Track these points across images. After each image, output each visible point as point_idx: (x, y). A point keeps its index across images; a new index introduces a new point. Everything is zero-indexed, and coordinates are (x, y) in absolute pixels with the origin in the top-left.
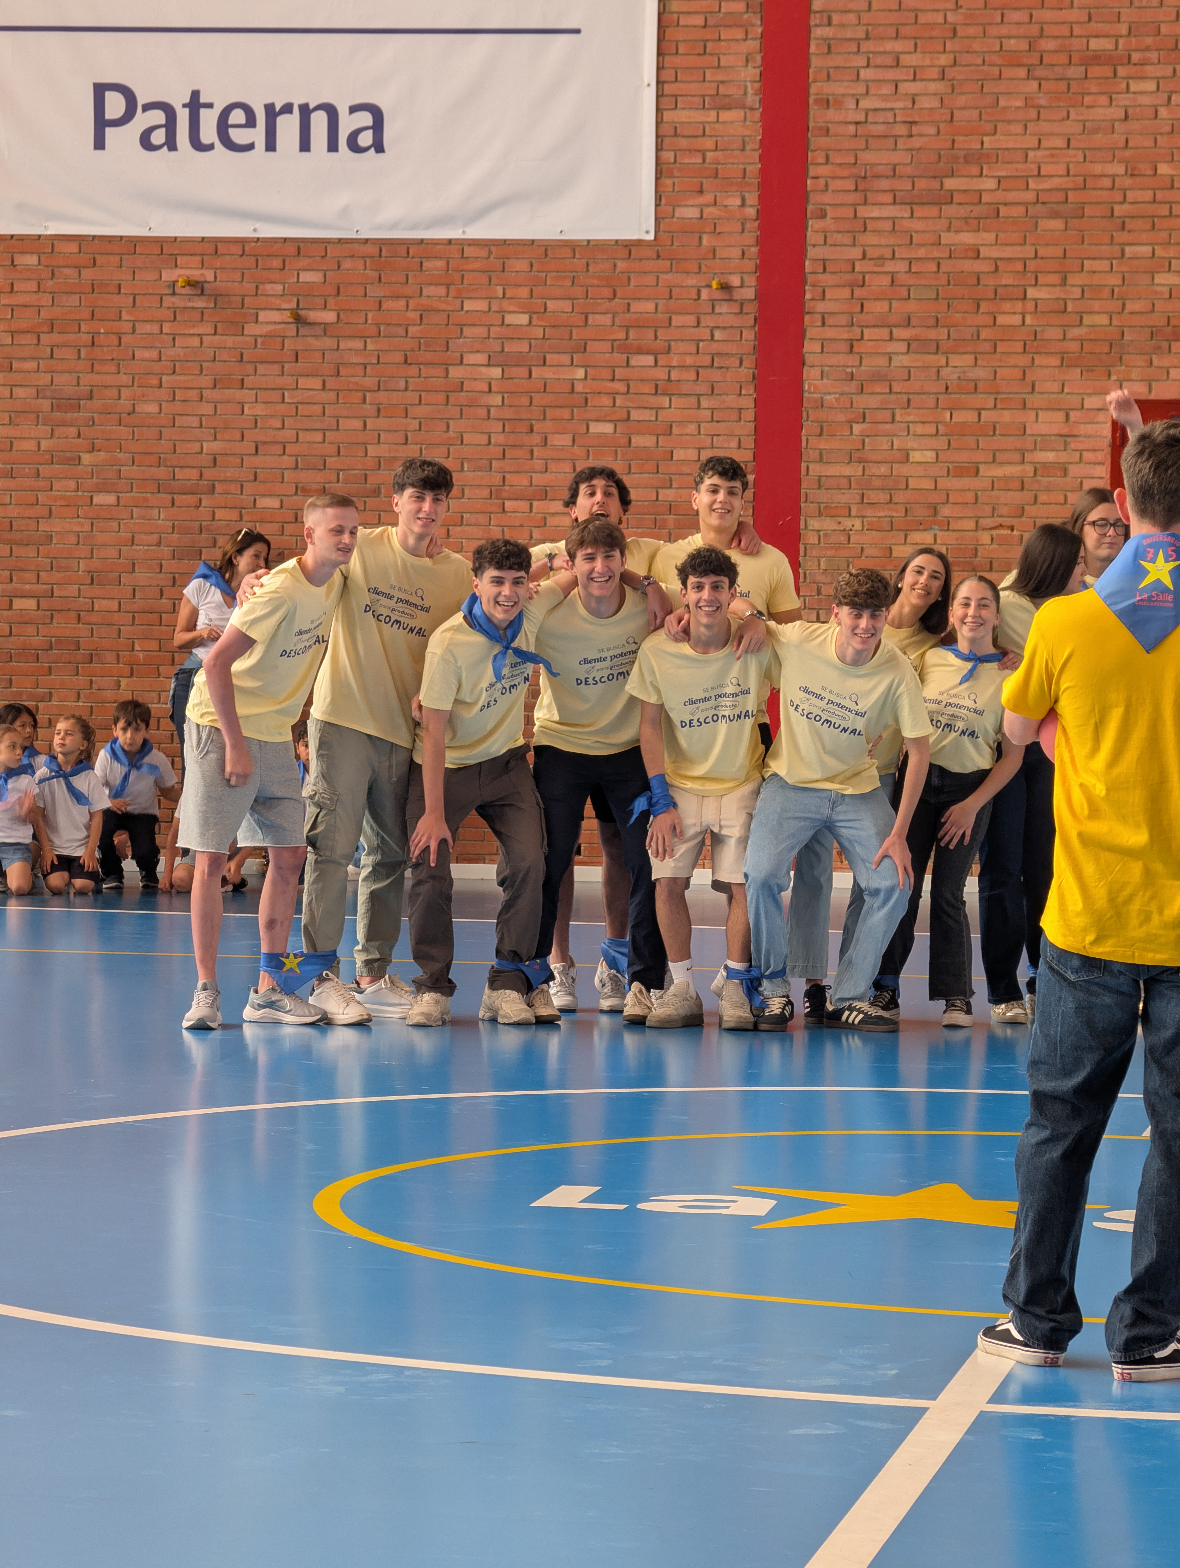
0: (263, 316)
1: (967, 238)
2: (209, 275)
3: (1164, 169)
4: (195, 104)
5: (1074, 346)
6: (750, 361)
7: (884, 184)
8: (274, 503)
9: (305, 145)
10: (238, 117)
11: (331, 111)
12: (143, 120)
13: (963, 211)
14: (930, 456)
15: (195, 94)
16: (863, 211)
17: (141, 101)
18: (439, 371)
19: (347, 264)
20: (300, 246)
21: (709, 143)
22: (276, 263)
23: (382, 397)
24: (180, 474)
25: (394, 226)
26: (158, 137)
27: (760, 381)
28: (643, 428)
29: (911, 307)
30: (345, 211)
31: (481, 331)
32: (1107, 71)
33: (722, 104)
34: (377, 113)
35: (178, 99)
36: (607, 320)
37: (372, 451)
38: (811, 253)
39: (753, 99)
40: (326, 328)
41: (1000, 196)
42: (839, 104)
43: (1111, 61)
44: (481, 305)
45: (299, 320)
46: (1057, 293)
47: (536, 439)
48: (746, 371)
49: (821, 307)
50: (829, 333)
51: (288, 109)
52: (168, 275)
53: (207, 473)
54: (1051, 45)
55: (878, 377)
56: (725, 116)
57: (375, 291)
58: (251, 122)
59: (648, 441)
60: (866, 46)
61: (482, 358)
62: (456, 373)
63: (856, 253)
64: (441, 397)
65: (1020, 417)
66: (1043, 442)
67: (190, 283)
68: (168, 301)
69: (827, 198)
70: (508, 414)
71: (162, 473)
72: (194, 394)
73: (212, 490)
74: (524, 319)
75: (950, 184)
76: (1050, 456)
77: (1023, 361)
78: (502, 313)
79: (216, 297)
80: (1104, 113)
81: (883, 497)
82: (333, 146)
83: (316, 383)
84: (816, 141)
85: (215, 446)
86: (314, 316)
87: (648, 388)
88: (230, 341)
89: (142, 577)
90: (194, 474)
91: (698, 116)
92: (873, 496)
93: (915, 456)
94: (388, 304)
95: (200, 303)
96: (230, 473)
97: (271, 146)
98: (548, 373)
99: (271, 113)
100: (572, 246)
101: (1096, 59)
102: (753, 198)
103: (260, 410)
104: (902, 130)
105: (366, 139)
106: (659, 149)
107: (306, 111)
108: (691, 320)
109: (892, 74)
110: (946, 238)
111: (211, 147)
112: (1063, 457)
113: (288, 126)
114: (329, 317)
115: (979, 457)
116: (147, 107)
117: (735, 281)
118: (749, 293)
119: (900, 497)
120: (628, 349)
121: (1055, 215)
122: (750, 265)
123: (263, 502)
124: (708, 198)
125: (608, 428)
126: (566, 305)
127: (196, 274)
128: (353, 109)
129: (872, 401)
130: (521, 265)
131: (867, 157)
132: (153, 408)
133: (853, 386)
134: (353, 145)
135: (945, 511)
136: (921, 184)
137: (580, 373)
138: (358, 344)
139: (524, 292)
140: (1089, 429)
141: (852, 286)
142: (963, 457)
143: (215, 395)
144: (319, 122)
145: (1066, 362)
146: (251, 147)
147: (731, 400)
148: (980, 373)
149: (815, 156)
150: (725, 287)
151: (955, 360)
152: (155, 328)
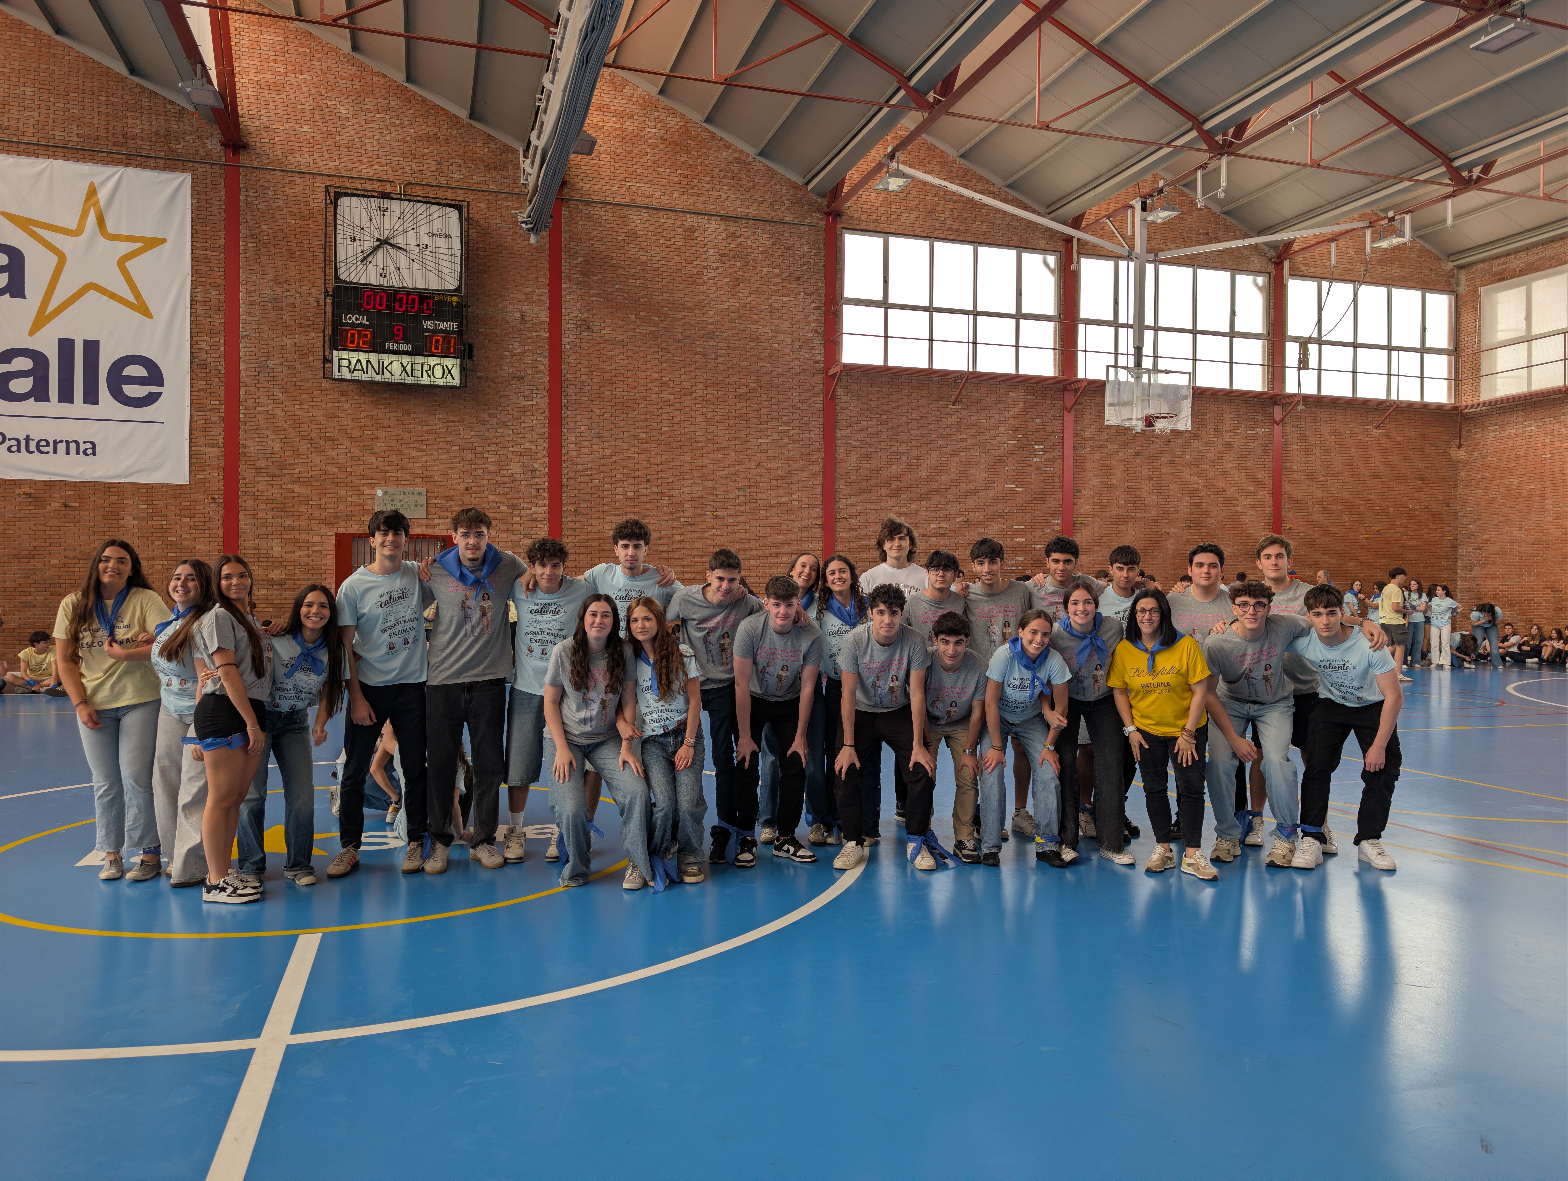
0: (52, 504)
1: (290, 487)
2: (33, 491)
3: (349, 470)
4: (28, 439)
5: (323, 518)
6: (221, 520)
7: (264, 471)
8: (57, 561)
9: (68, 453)
10: (43, 443)
11: (77, 443)
12: (8, 443)
13: (289, 479)
14: (280, 548)
15: (28, 436)
16: (257, 478)
17: (8, 437)
18: (116, 521)
19: (83, 489)
20: (66, 483)
21: (207, 457)
22: (57, 488)
23: (96, 529)
24: (22, 552)
25: (100, 478)
26: (14, 449)
27: (225, 526)
28: (186, 539)
29: (273, 506)
30: (82, 473)
31: (131, 510)
32: (332, 442)
33: (211, 446)
34: (93, 444)
35: (22, 437)
36: (174, 507)
37: (92, 545)
38: (241, 489)
39: (221, 445)
40: (75, 508)
41: (300, 475)
42: (249, 447)
43: (333, 440)
44: (131, 502)
45: (65, 505)
46: (318, 503)
47: (150, 542)
48: (220, 523)
49: (244, 505)
50: (247, 512)
51: (61, 441)
52: (17, 491)
53: (32, 552)
54: (315, 434)
55: (263, 525)
56: (212, 449)
57: (93, 497)
58: (48, 445)
59: (188, 543)
60: (257, 432)
61: (131, 518)
62: (121, 522)
63: (255, 490)
64: (116, 529)
65: (307, 537)
66: (314, 545)
67: (25, 494)
68: (18, 499)
69: (246, 474)
70: (140, 535)
71: (15, 552)
72: (27, 528)
73: (34, 557)
74: (145, 506)
75: (284, 471)
76: (317, 548)
77: (308, 521)
78: (138, 504)
79: (35, 498)
80: (331, 454)
81: (265, 560)
82: (78, 453)
83: (72, 525)
84: (241, 458)
85: (35, 544)
86: (70, 504)
87: (188, 527)
88: (40, 512)
89: (8, 584)
90: (27, 552)
91: (204, 449)
92: (262, 559)
93: (275, 548)
94: (97, 501)
95: (30, 500)
96: (40, 552)
97: (55, 452)
98: (154, 523)
99: (55, 442)
100: (162, 485)
101: (329, 439)
102: (222, 473)
103: (51, 533)
104: (269, 456)
105: (89, 451)
106: (190, 458)
107: (68, 443)
108: (202, 508)
109: (265, 440)
110: (284, 486)
111: (33, 452)
112: (321, 549)
113: (62, 447)
114: (77, 505)
115: (295, 548)
116: (10, 439)
117: (216, 497)
118: (221, 501)
119: (270, 560)
120: (181, 516)
121: (317, 481)
122: (221, 492)
123: (52, 561)
124: (207, 473)
125: (174, 539)
126: (160, 503)
127: (28, 491)
128: (85, 442)
129: (261, 532)
130: (144, 490)
131: (259, 463)
132: (12, 532)
133: (255, 528)
134: (85, 453)
135: (285, 564)
136: (275, 471)
137: (165, 523)
138: (87, 513)
139: (145, 498)
140: (328, 541)
141: (254, 499)
142: (290, 548)
143: (35, 528)
144: (73, 446)
145: (321, 522)
146: (48, 453)
147: (215, 531)
148: (295, 525)
149: (242, 462)
150: (213, 499)
151: (287, 521)
152: (13, 507)
